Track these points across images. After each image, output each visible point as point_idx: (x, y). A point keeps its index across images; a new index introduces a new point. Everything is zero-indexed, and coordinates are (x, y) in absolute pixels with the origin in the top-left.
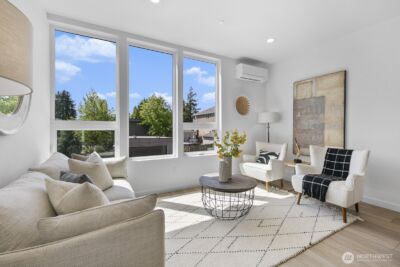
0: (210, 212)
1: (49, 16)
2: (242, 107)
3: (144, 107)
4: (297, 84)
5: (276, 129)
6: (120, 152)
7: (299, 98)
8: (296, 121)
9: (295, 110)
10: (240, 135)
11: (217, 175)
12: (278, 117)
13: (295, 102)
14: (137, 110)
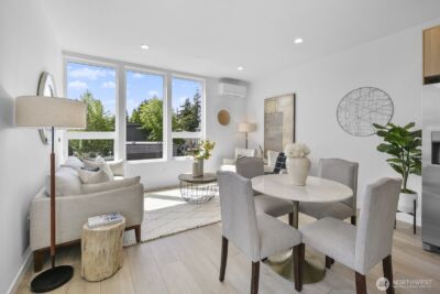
0: (187, 200)
1: (64, 53)
2: (223, 118)
3: (145, 109)
4: (267, 101)
5: (252, 136)
6: (119, 155)
7: (269, 112)
8: (266, 131)
9: (266, 122)
10: (211, 143)
11: (191, 173)
12: (254, 128)
13: (266, 115)
14: (137, 114)
